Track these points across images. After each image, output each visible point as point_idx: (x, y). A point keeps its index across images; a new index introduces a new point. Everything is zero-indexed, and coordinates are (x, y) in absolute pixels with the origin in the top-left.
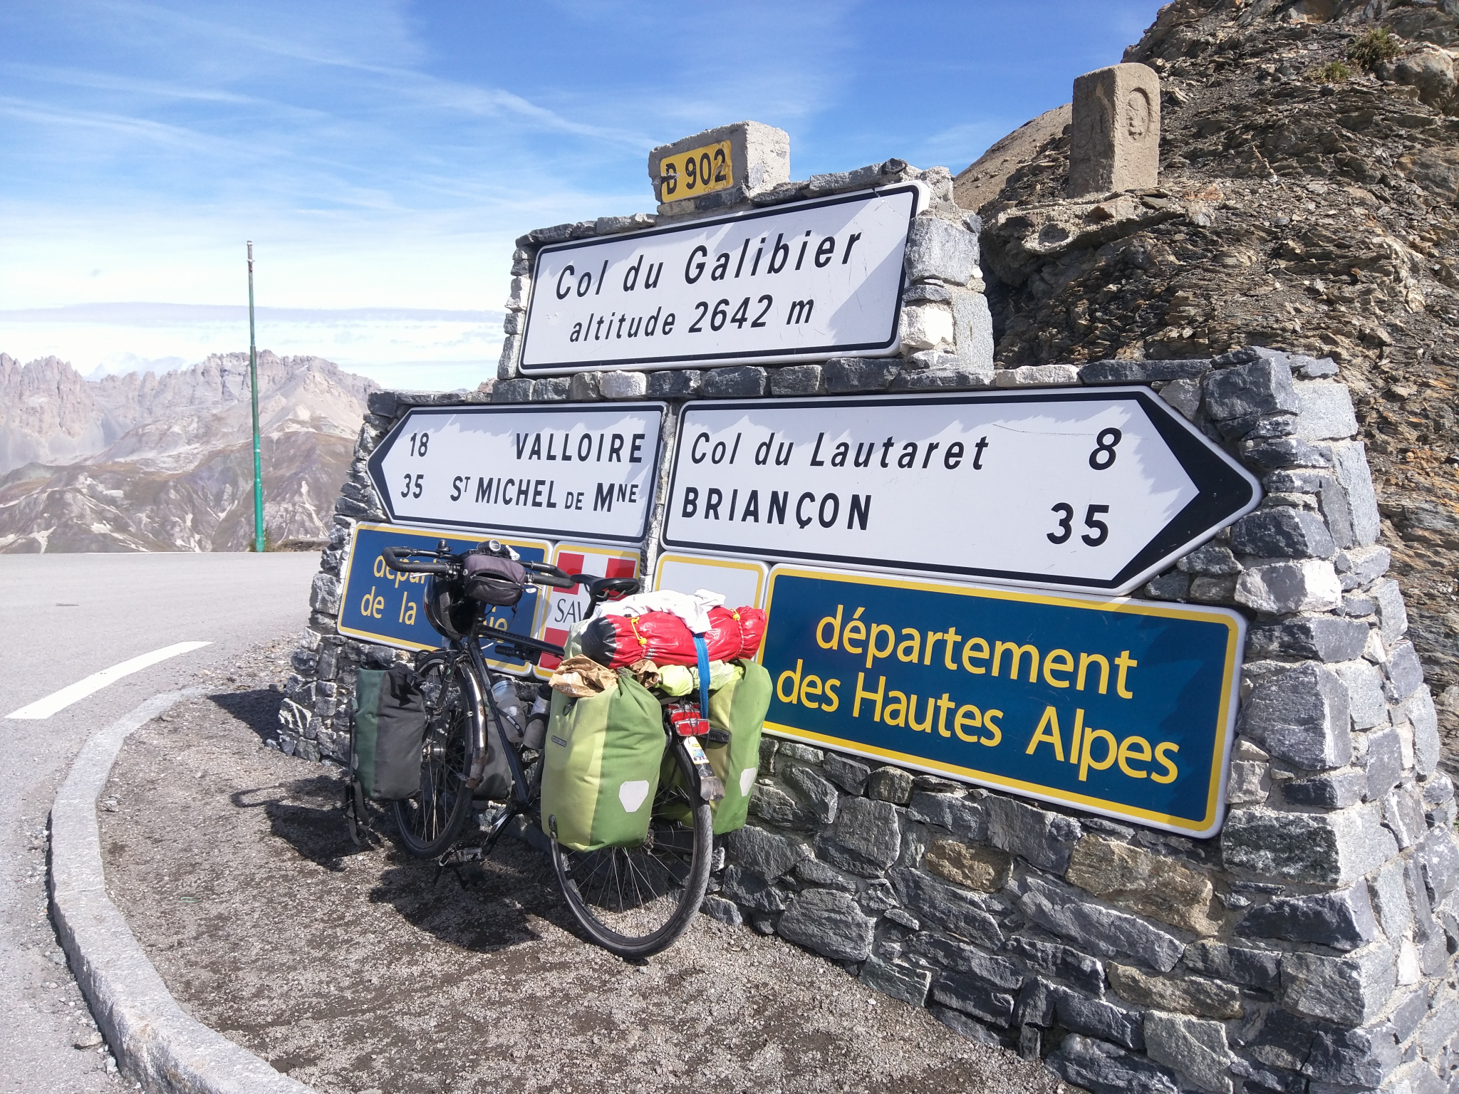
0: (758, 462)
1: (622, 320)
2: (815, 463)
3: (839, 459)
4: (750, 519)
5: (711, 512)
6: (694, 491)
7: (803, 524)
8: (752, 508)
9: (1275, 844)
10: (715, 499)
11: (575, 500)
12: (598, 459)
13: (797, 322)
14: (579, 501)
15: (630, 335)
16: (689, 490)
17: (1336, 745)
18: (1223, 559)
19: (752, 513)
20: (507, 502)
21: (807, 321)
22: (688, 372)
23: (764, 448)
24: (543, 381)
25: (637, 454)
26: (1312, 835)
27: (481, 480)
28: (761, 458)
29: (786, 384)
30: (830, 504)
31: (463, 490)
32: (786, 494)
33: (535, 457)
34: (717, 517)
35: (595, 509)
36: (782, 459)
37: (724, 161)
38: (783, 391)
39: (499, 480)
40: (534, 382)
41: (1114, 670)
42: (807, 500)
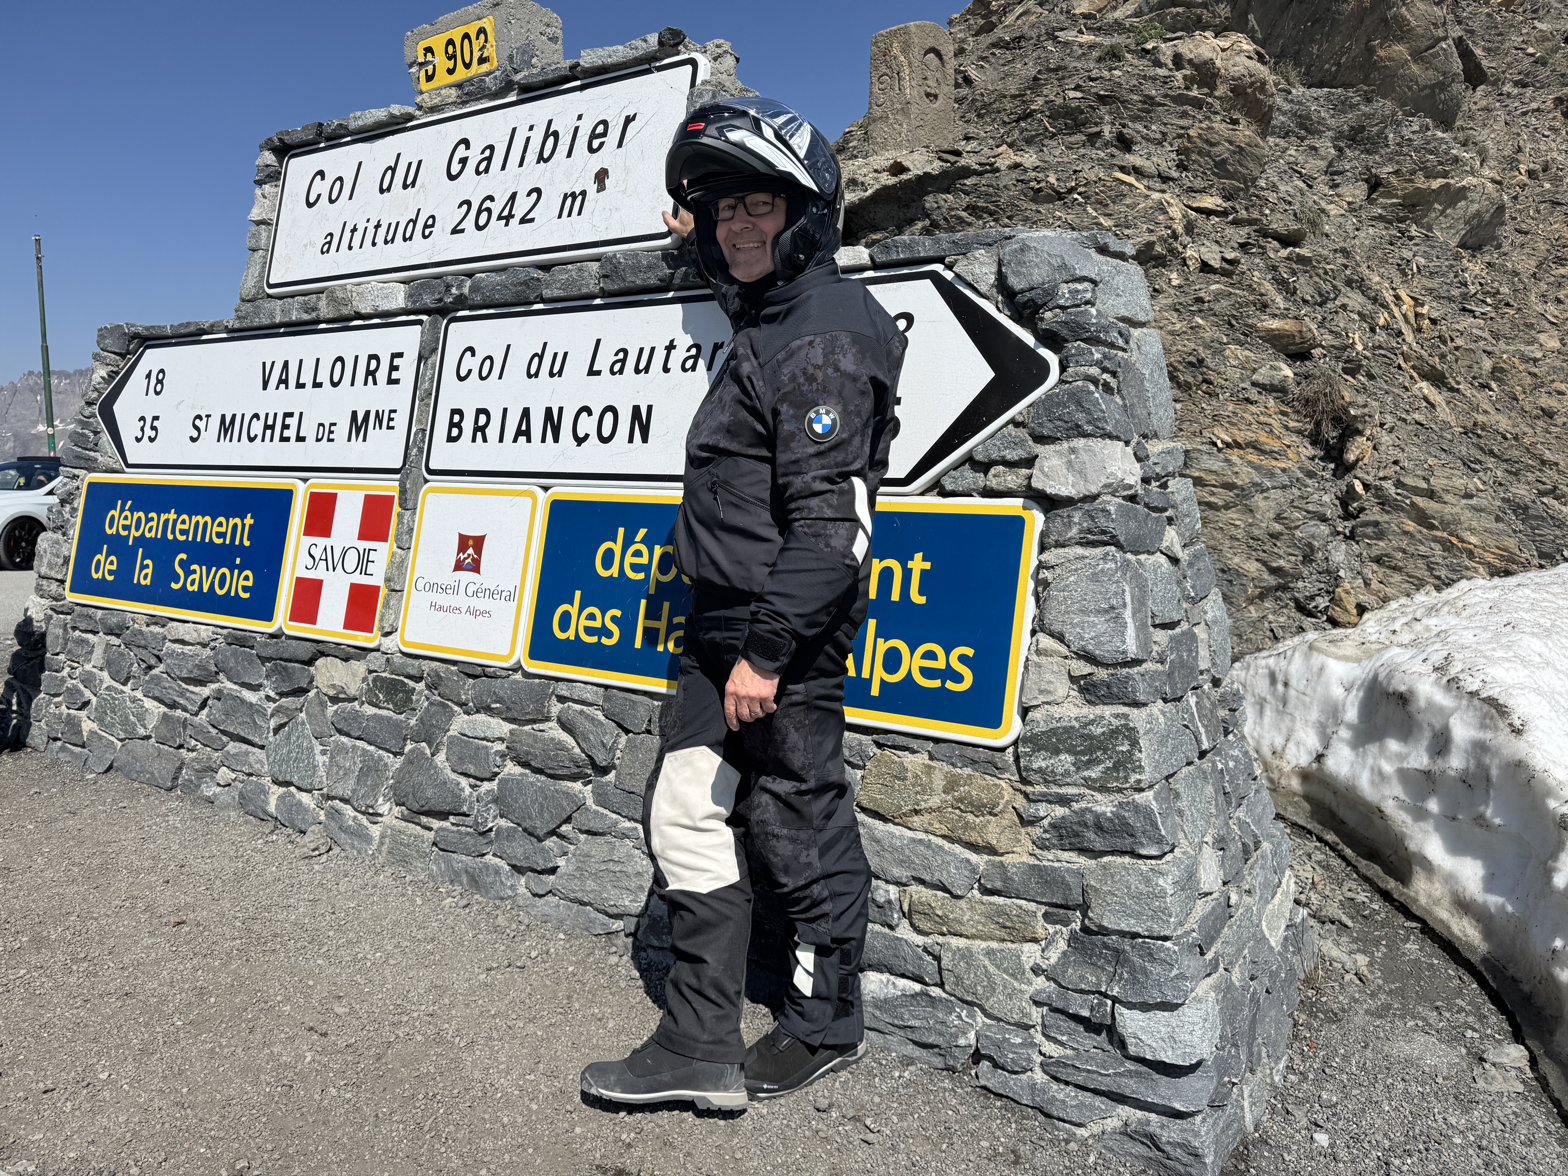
0: (529, 376)
1: (378, 226)
2: (592, 372)
3: (618, 367)
4: (522, 439)
5: (479, 434)
6: (460, 412)
7: (580, 441)
8: (524, 428)
9: (1076, 746)
10: (483, 419)
11: (326, 432)
12: (352, 384)
13: (569, 215)
14: (331, 432)
15: (386, 242)
16: (454, 412)
17: (1138, 636)
18: (1021, 443)
19: (523, 433)
20: (251, 439)
21: (579, 213)
22: (450, 278)
23: (536, 359)
24: (290, 300)
25: (395, 375)
26: (1114, 733)
27: (223, 417)
28: (533, 371)
29: (559, 285)
30: (609, 417)
31: (203, 429)
32: (561, 409)
33: (282, 386)
34: (485, 440)
35: (349, 440)
36: (556, 370)
37: (486, 41)
38: (557, 293)
39: (243, 415)
40: (279, 302)
41: (907, 574)
42: (584, 414)
